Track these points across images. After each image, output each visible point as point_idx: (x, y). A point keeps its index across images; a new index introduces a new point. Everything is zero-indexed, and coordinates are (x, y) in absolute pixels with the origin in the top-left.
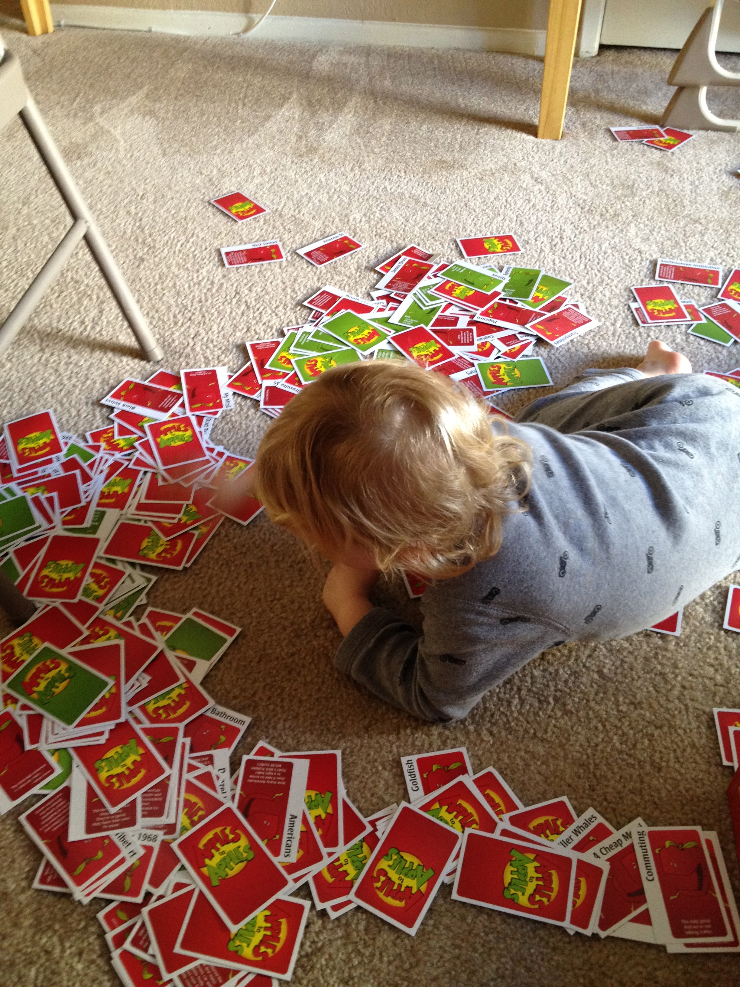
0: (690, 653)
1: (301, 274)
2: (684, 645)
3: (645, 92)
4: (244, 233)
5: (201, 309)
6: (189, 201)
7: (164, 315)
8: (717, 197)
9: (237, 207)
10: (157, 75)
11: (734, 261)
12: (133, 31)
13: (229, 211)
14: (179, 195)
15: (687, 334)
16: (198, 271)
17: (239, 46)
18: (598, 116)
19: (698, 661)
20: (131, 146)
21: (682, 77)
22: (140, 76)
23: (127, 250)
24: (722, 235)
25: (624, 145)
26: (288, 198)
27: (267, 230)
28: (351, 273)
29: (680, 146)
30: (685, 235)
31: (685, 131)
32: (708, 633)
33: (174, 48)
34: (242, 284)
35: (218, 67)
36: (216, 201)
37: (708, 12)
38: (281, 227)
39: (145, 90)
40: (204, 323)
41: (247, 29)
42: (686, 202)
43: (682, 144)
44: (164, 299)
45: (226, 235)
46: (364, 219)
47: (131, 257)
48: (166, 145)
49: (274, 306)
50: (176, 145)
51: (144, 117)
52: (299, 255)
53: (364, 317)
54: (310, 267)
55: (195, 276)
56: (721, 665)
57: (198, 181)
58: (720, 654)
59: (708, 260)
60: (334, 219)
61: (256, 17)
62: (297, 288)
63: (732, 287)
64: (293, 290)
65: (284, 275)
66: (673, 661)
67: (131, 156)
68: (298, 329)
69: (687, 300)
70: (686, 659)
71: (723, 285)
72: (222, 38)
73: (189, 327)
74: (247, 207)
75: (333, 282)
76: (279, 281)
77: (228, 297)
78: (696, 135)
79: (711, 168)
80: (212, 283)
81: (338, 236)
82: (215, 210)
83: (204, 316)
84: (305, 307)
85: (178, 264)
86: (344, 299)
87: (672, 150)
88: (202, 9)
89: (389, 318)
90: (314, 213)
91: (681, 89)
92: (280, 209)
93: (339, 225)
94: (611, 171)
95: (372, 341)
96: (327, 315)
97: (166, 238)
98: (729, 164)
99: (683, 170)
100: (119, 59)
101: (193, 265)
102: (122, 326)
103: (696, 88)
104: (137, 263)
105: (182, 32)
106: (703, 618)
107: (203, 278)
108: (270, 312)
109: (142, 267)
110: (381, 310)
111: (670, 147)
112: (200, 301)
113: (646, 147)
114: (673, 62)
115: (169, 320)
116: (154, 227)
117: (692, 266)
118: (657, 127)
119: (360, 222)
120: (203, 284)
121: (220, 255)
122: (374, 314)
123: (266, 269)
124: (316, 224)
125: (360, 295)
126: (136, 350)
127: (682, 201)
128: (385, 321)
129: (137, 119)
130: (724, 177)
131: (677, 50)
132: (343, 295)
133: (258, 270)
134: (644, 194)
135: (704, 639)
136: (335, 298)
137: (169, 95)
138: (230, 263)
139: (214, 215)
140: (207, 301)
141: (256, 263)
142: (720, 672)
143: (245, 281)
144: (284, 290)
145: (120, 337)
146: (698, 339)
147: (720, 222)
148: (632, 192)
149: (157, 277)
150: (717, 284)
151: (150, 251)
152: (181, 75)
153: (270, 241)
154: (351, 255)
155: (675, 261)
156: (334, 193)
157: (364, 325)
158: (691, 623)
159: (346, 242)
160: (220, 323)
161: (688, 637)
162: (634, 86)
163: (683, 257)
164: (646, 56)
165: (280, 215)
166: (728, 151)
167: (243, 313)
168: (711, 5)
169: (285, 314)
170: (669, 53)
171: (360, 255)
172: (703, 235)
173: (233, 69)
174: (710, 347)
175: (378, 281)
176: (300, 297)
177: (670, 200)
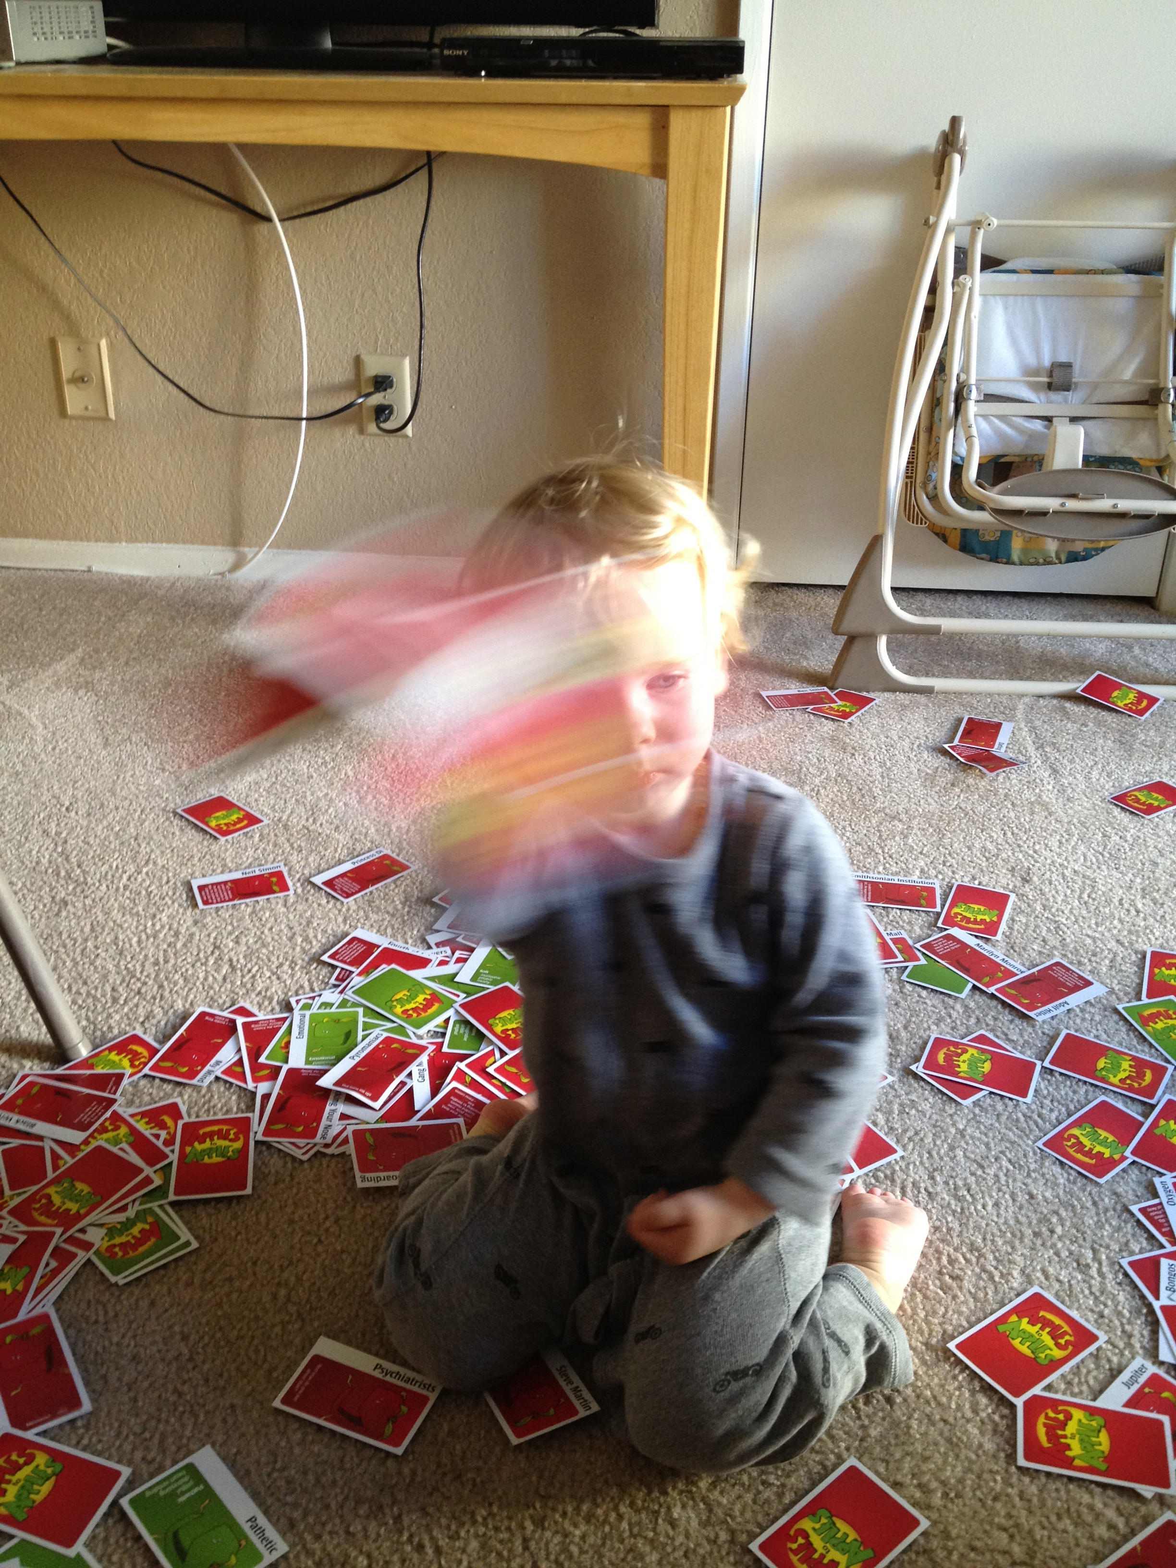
0: (967, 1509)
1: (319, 914)
2: (957, 1496)
3: (804, 643)
4: (229, 856)
5: (157, 975)
6: (142, 812)
7: (96, 988)
8: (919, 783)
9: (217, 818)
10: (98, 632)
11: (953, 872)
12: (62, 571)
13: (207, 824)
14: (127, 803)
15: (900, 981)
16: (154, 916)
17: (223, 590)
18: (742, 676)
19: (981, 1522)
20: (54, 734)
21: (851, 624)
22: (72, 633)
23: (40, 889)
24: (932, 835)
25: (783, 715)
26: (297, 800)
27: (265, 849)
28: (395, 908)
29: (859, 713)
30: (880, 837)
31: (865, 694)
32: (991, 1471)
33: (126, 594)
34: (225, 934)
35: (192, 619)
36: (184, 811)
37: (876, 542)
38: (287, 845)
39: (80, 652)
40: (162, 997)
41: (236, 566)
42: (877, 791)
43: (862, 711)
44: (98, 962)
45: (200, 860)
46: (413, 828)
47: (47, 900)
48: (108, 731)
49: (276, 963)
50: (124, 731)
51: (76, 691)
52: (314, 885)
53: (417, 974)
54: (332, 902)
55: (149, 924)
56: (1017, 1526)
57: (157, 782)
58: (1014, 1507)
59: (918, 872)
60: (368, 829)
61: (248, 551)
62: (311, 935)
63: (956, 910)
64: (306, 939)
65: (291, 917)
66: (941, 1527)
67: (54, 749)
68: (313, 998)
69: (895, 931)
70: (962, 1522)
71: (942, 909)
72: (199, 580)
73: (137, 1005)
74: (234, 817)
75: (368, 923)
76: (283, 926)
77: (202, 955)
78: (880, 698)
79: (906, 743)
80: (177, 934)
81: (374, 855)
82: (184, 823)
83: (161, 987)
84: (324, 963)
85: (122, 908)
86: (385, 949)
87: (849, 720)
88: (169, 541)
89: (456, 974)
90: (336, 822)
91: (852, 639)
92: (285, 818)
93: (376, 837)
94: (768, 751)
95: (430, 1011)
96: (360, 974)
97: (104, 869)
98: (930, 736)
99: (868, 747)
100: (41, 610)
101: (147, 906)
102: (25, 1010)
103: (872, 638)
104: (56, 909)
105: (138, 572)
106: (980, 1446)
107: (163, 927)
108: (268, 974)
109: (64, 914)
110: (442, 963)
111: (846, 715)
112: (157, 963)
113: (812, 717)
114: (838, 603)
115: (104, 996)
116: (85, 853)
117: (896, 882)
118: (826, 689)
119: (408, 831)
120: (161, 936)
121: (191, 889)
122: (432, 970)
123: (262, 909)
124: (341, 838)
125: (410, 941)
126: (48, 1047)
127: (870, 790)
128: (450, 979)
129: (66, 695)
130: (925, 755)
131: (842, 587)
132: (383, 942)
133: (249, 910)
134: (817, 781)
135: (987, 1482)
136: (370, 947)
137: (117, 660)
138: (205, 903)
139: (182, 830)
140: (166, 961)
141: (248, 900)
142: (1018, 1538)
143: (230, 928)
144: (290, 939)
145: (22, 1028)
146: (920, 989)
147: (927, 817)
148: (800, 778)
149: (87, 929)
150: (935, 907)
151: (78, 890)
152: (136, 631)
153: (269, 866)
154: (395, 882)
155: (871, 875)
156: (367, 792)
157: (418, 987)
158: (962, 1457)
159: (387, 862)
160: (187, 995)
161: (961, 1481)
162: (788, 635)
163: (881, 869)
164: (801, 596)
165: (286, 827)
166: (926, 719)
167: (225, 979)
168: (879, 532)
169: (292, 976)
170: (831, 591)
171: (408, 882)
172: (906, 837)
173: (214, 622)
174: (936, 1000)
175: (436, 920)
176: (316, 948)
177: (855, 789)
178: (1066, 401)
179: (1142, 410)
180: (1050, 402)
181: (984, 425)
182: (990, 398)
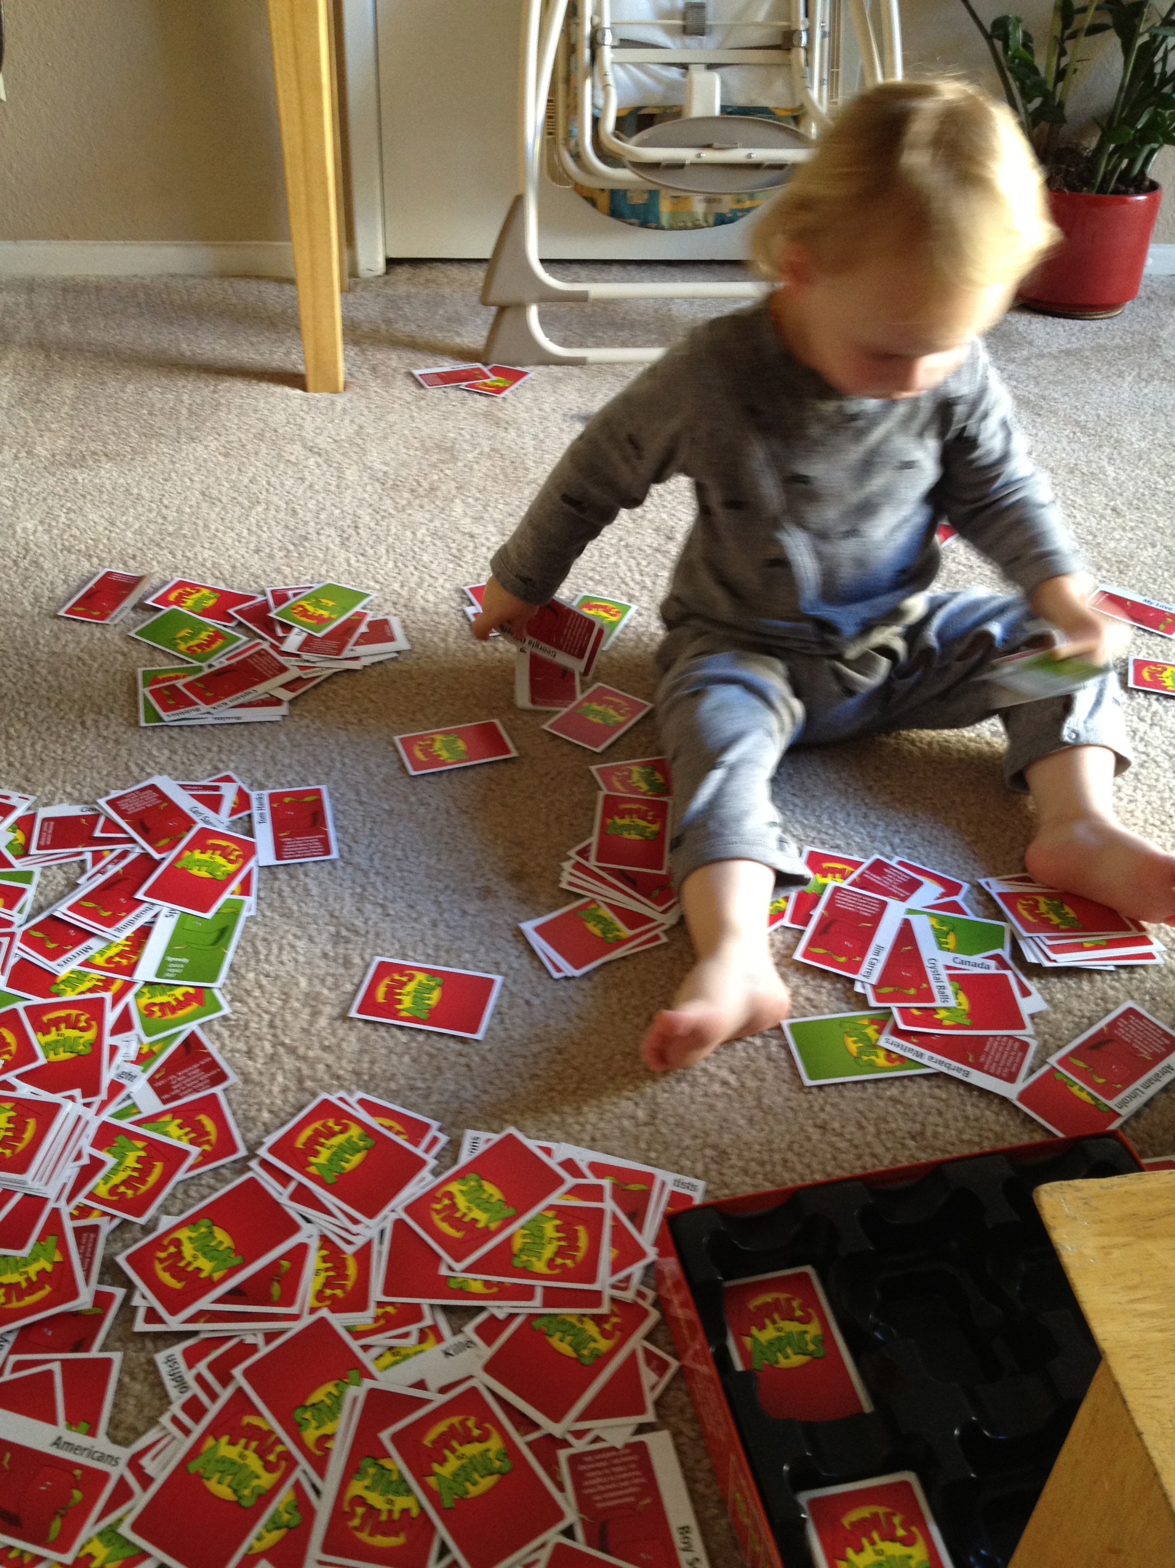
3: (457, 320)
18: (394, 356)
21: (499, 293)
25: (434, 392)
29: (512, 388)
31: (519, 368)
37: (517, 204)
42: (530, 463)
43: (516, 385)
78: (533, 372)
79: (559, 415)
87: (503, 395)
91: (502, 309)
94: (420, 430)
98: (582, 407)
99: (521, 421)
103: (521, 307)
111: (499, 390)
113: (466, 394)
114: (483, 277)
118: (479, 365)
127: (523, 463)
131: (485, 261)
134: (470, 456)
148: (453, 455)
162: (441, 312)
164: (454, 271)
166: (578, 390)
168: (520, 194)
170: (475, 265)
177: (507, 462)
178: (701, 47)
179: (775, 56)
180: (686, 47)
181: (621, 73)
182: (625, 43)
